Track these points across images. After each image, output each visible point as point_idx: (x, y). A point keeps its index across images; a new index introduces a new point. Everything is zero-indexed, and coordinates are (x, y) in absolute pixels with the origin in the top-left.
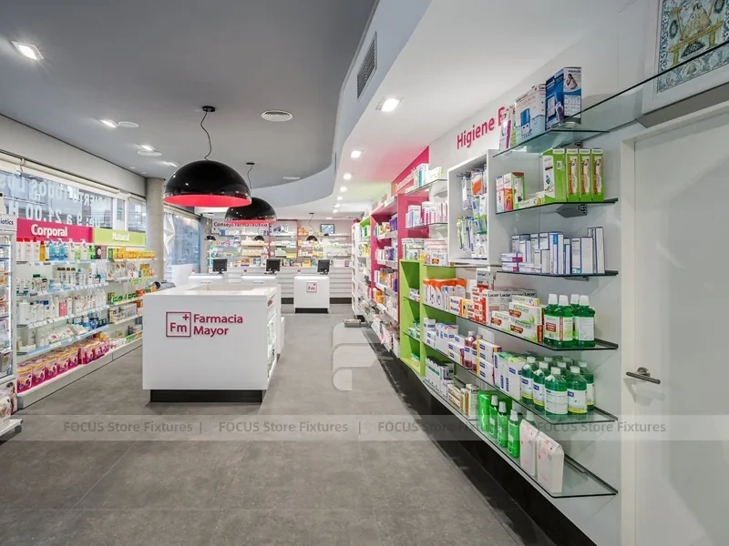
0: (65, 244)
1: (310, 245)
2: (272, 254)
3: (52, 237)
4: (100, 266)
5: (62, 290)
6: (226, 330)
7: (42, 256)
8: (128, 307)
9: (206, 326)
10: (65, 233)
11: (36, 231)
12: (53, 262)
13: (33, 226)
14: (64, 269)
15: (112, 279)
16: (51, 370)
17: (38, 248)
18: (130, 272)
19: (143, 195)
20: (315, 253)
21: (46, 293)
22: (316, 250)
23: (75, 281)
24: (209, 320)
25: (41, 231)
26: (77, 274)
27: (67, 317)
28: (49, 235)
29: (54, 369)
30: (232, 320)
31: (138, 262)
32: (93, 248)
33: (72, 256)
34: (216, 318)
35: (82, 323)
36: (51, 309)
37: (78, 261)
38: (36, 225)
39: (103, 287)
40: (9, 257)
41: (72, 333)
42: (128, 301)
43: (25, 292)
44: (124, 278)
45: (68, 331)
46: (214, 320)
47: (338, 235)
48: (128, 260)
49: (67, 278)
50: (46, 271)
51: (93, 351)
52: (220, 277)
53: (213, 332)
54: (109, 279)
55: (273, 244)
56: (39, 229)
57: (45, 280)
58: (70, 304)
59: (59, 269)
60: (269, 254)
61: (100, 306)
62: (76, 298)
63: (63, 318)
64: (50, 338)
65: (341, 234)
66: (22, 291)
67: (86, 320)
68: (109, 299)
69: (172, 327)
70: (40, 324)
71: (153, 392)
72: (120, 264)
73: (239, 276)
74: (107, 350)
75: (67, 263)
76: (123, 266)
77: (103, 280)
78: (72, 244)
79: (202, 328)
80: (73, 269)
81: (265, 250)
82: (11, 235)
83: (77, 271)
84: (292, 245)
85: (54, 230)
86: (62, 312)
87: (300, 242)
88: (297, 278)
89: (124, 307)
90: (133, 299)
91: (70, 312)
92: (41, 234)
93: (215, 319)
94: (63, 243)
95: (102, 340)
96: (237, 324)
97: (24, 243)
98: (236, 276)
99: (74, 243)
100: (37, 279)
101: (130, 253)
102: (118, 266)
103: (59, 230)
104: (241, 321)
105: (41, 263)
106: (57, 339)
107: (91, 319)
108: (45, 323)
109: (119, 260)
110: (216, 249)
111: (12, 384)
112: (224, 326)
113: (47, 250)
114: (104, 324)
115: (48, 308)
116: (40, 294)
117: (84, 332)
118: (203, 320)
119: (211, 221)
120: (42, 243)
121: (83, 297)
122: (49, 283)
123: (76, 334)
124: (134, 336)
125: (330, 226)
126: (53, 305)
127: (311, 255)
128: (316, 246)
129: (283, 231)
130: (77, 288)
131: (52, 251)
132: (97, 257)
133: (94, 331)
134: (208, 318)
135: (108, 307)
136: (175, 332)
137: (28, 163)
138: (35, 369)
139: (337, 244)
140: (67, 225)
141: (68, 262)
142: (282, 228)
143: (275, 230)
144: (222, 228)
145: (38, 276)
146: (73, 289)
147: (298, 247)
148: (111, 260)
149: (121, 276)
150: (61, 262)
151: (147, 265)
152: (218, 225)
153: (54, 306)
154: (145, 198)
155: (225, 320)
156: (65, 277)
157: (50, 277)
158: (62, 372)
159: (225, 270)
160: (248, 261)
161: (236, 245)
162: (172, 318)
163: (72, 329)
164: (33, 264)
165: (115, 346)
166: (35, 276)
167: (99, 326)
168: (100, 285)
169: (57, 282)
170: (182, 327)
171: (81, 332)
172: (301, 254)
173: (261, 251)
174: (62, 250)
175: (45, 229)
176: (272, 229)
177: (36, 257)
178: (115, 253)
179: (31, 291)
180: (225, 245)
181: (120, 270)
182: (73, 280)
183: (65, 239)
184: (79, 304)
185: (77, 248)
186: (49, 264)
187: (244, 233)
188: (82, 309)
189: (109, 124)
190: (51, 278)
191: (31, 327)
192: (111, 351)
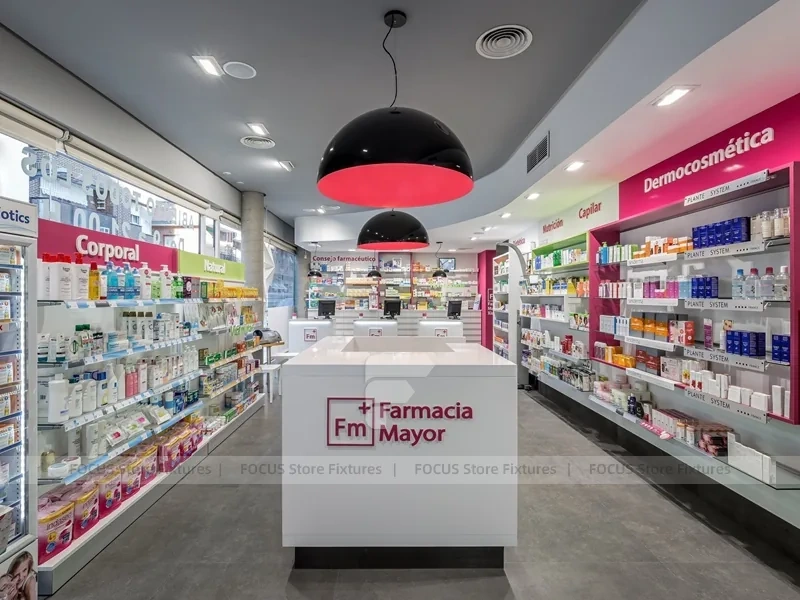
0: (134, 272)
1: (427, 284)
2: (382, 294)
3: (114, 259)
4: (188, 308)
5: (130, 352)
6: (441, 432)
7: (94, 291)
8: (226, 369)
9: (403, 424)
10: (135, 255)
11: (85, 247)
12: (113, 303)
13: (81, 238)
14: (133, 314)
15: (206, 328)
16: (112, 496)
17: (86, 276)
18: (229, 318)
19: (238, 215)
20: (433, 293)
21: (100, 358)
22: (433, 289)
23: (152, 335)
24: (409, 412)
25: (95, 249)
26: (156, 322)
27: (139, 398)
28: (108, 256)
29: (116, 494)
30: (452, 413)
31: (238, 303)
32: (180, 280)
33: (147, 291)
34: (421, 409)
35: (163, 403)
36: (111, 385)
37: (158, 302)
38: (86, 237)
39: (195, 342)
40: (22, 290)
41: (146, 422)
42: (228, 360)
43: (60, 361)
44: (222, 327)
45: (141, 420)
46: (417, 412)
47: (461, 270)
48: (228, 300)
49: (139, 330)
50: (102, 319)
51: (181, 448)
52: (327, 322)
53: (417, 437)
54: (201, 328)
55: (383, 281)
56: (90, 244)
57: (98, 335)
58: (143, 375)
59: (126, 314)
60: (379, 294)
61: (189, 371)
62: (154, 363)
63: (132, 401)
64: (110, 438)
65: (464, 270)
66: (52, 358)
67: (170, 398)
68: (201, 359)
69: (338, 427)
70: (90, 418)
71: (299, 551)
72: (216, 306)
73: (351, 320)
74: (200, 439)
75: (140, 304)
76: (220, 309)
77: (194, 331)
78: (146, 272)
79: (395, 428)
80: (149, 314)
81: (374, 289)
82: (25, 246)
83: (154, 318)
84: (405, 283)
85: (118, 247)
86: (131, 390)
87: (415, 279)
88: (423, 323)
89: (222, 370)
90: (234, 357)
91: (143, 388)
92: (94, 253)
93: (419, 411)
94: (131, 270)
95: (192, 426)
96: (462, 422)
97: (55, 266)
98: (346, 321)
99: (151, 272)
100: (83, 334)
101: (230, 289)
102: (213, 309)
103: (126, 249)
104: (468, 414)
105: (91, 304)
106: (123, 437)
107: (177, 394)
108: (99, 414)
109: (216, 300)
110: (317, 289)
111: (25, 555)
112: (435, 425)
113: (104, 280)
114: (196, 400)
115: (105, 386)
116: (89, 361)
117: (165, 417)
118: (398, 412)
119: (309, 253)
120: (94, 267)
121: (164, 361)
122: (106, 340)
123: (154, 423)
124: (235, 412)
125: (450, 261)
126: (114, 379)
127: (428, 295)
128: (434, 285)
129: (396, 267)
130: (156, 346)
131: (113, 282)
132: (186, 295)
133: (182, 415)
134: (406, 409)
135: (201, 372)
136: (344, 438)
137: (75, 141)
138: (78, 507)
139: (459, 282)
140: (140, 243)
141: (140, 302)
142: (394, 263)
143: (385, 265)
144: (323, 262)
145: (86, 327)
146: (148, 349)
147: (413, 286)
148: (205, 299)
149: (218, 324)
150: (127, 301)
151: (250, 308)
152: (319, 259)
153: (116, 380)
154: (239, 219)
155: (440, 413)
156: (135, 327)
157: (108, 330)
158: (130, 495)
159: (333, 314)
160: (353, 302)
161: (339, 283)
162: (339, 411)
163: (148, 415)
164: (74, 305)
165: (211, 431)
166: (79, 328)
167: (189, 404)
168: (190, 339)
169: (121, 337)
170: (357, 428)
171: (162, 420)
172: (416, 293)
173: (368, 291)
174: (130, 281)
175: (102, 245)
176: (382, 264)
177: (81, 291)
178: (210, 289)
179: (72, 357)
180: (326, 283)
181: (216, 315)
182: (149, 333)
183: (136, 264)
184: (158, 372)
185: (154, 280)
186: (107, 305)
187: (348, 269)
188: (162, 381)
189: (208, 66)
190: (112, 331)
191: (70, 427)
192: (206, 439)
